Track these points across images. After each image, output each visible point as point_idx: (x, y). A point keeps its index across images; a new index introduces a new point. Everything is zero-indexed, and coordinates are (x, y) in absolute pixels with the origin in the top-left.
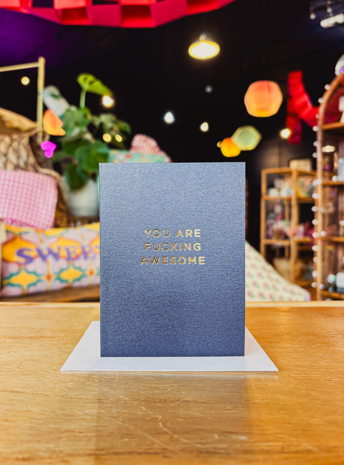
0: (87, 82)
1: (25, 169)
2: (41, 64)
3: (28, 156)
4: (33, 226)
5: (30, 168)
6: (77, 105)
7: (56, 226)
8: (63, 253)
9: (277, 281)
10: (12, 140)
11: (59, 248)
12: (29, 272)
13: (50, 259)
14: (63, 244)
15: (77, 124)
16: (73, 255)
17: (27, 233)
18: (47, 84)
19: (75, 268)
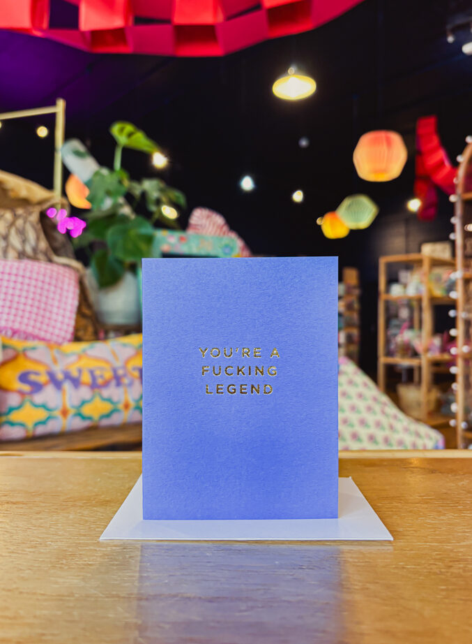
0: (124, 134)
1: (34, 258)
2: (60, 108)
3: (38, 239)
4: (43, 339)
5: (41, 256)
6: (110, 166)
7: (77, 338)
8: (86, 378)
9: (395, 417)
10: (16, 217)
11: (80, 371)
12: (36, 406)
13: (67, 386)
14: (85, 364)
15: (109, 193)
16: (100, 381)
17: (34, 349)
18: (68, 136)
19: (104, 399)
